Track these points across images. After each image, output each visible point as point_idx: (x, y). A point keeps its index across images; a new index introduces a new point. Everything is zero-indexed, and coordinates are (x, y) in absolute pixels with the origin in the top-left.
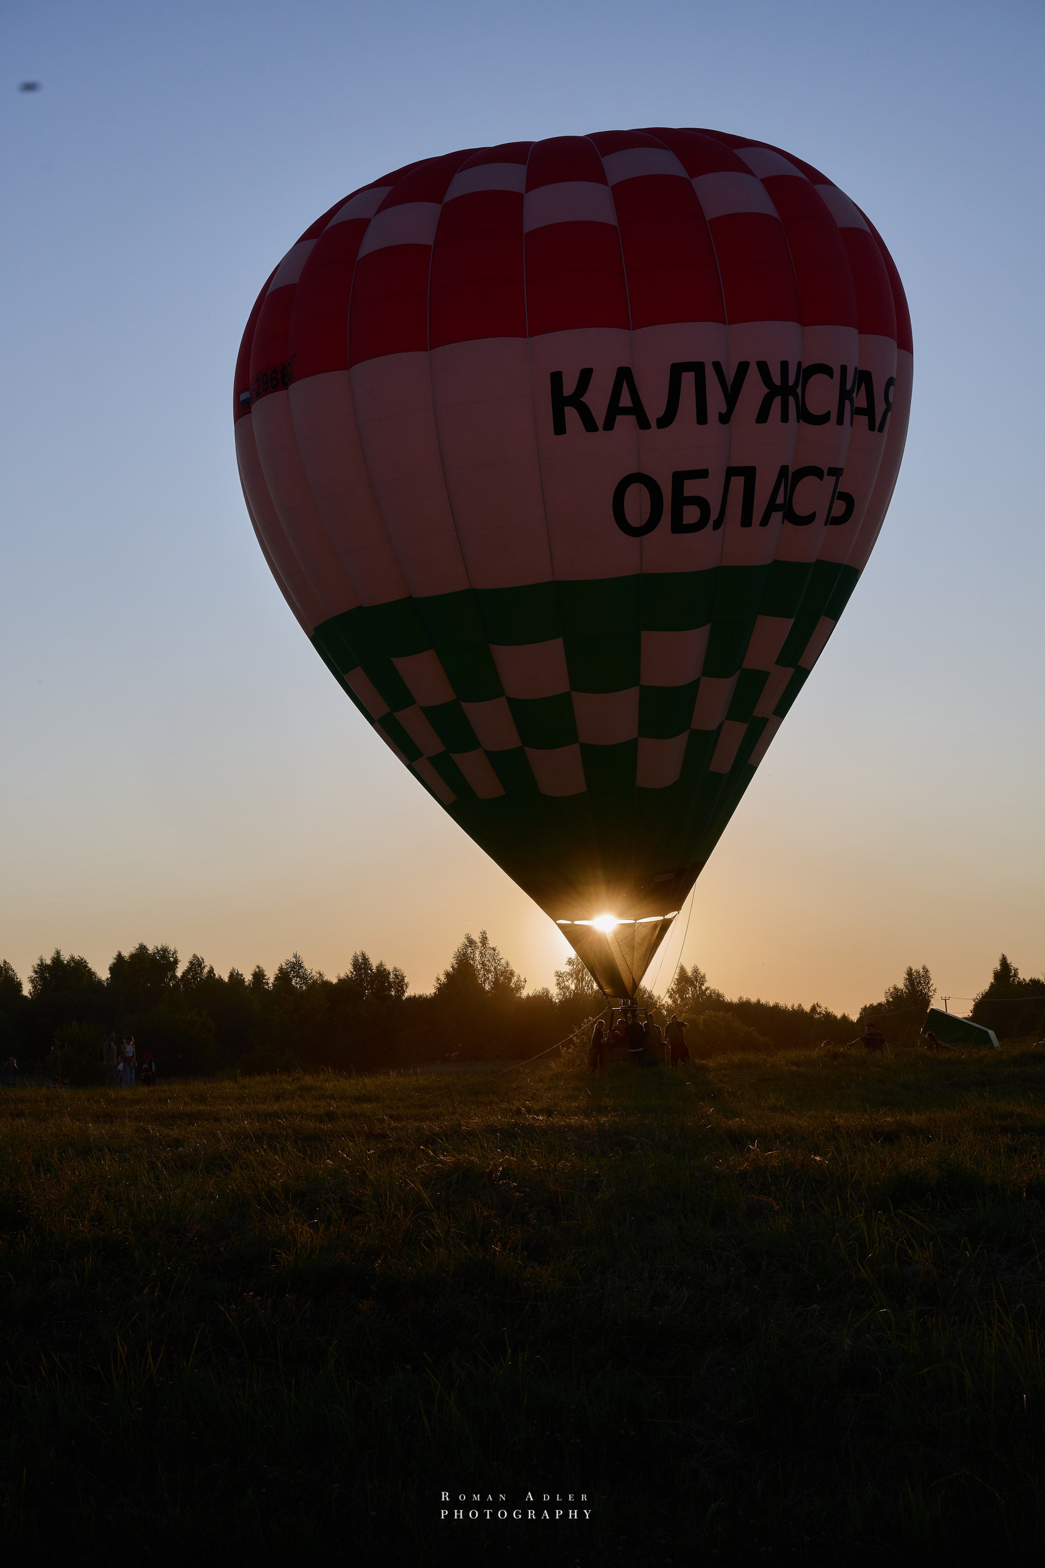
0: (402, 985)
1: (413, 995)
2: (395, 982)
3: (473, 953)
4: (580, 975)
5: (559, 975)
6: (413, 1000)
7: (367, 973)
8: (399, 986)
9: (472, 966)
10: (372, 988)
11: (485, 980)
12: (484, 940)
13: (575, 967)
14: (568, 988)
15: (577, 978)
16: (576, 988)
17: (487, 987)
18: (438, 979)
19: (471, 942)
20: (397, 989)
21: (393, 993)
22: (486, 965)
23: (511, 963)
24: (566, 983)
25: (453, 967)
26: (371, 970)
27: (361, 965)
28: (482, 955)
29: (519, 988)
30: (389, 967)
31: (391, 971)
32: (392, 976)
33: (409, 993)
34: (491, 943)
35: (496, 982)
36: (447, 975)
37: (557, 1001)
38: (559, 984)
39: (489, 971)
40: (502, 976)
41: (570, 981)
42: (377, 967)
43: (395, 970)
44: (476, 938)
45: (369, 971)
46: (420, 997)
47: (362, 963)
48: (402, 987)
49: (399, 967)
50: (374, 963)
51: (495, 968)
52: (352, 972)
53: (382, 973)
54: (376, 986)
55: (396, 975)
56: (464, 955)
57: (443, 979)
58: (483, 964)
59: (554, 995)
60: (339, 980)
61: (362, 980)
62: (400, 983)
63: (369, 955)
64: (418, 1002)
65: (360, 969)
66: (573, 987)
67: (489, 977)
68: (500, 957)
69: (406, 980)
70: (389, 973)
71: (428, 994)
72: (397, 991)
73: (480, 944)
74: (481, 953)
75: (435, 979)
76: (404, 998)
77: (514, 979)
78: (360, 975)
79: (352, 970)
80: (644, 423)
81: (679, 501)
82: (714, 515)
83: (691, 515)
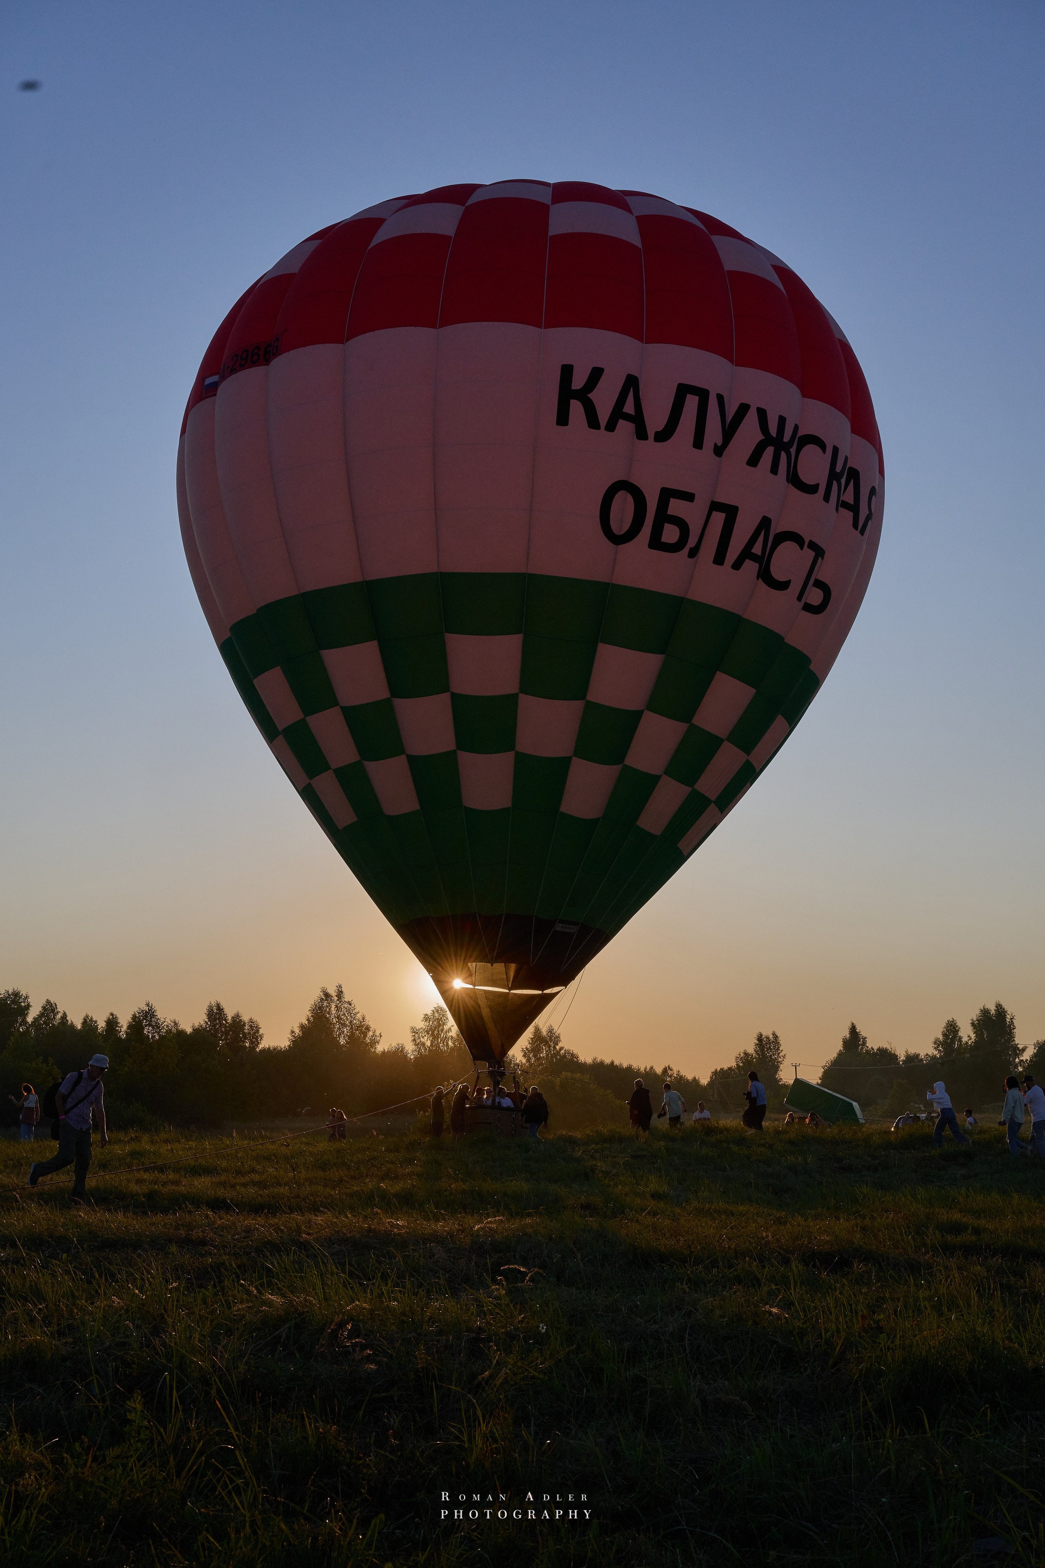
0: (257, 1037)
1: (268, 1047)
2: (249, 1033)
3: (329, 1006)
4: (436, 1032)
5: (414, 1031)
6: (267, 1052)
7: (221, 1024)
8: (253, 1038)
9: (328, 1019)
10: (226, 1039)
11: (340, 1034)
12: (340, 994)
13: (431, 1023)
14: (423, 1044)
15: (432, 1035)
16: (432, 1044)
17: (342, 1041)
18: (293, 1032)
19: (327, 995)
20: (251, 1040)
21: (247, 1045)
22: (341, 1019)
23: (367, 1018)
24: (422, 1040)
25: (308, 1020)
26: (226, 1020)
27: (216, 1014)
28: (337, 1009)
29: (374, 1042)
30: (245, 1018)
31: (246, 1021)
32: (247, 1027)
33: (264, 1044)
34: (347, 997)
35: (352, 1037)
36: (302, 1027)
37: (412, 1057)
38: (414, 1040)
39: (344, 1025)
40: (357, 1030)
41: (426, 1038)
42: (233, 1017)
43: (251, 1021)
44: (332, 992)
45: (224, 1022)
46: (275, 1049)
47: (217, 1013)
48: (257, 1039)
49: (255, 1019)
50: (230, 1014)
51: (351, 1022)
52: (206, 1022)
53: (237, 1023)
54: (231, 1037)
55: (251, 1026)
56: (320, 1008)
57: (297, 1031)
58: (338, 1017)
59: (410, 1051)
60: (194, 1030)
61: (216, 1031)
62: (255, 1034)
63: (224, 1005)
64: (272, 1054)
65: (215, 1019)
66: (428, 1043)
67: (344, 1032)
68: (356, 1011)
69: (261, 1031)
70: (244, 1025)
71: (283, 1046)
72: (252, 1042)
73: (336, 998)
74: (337, 1006)
75: (289, 1031)
76: (258, 1050)
77: (371, 1033)
78: (214, 1026)
79: (207, 1020)
80: (641, 433)
81: (663, 517)
82: (692, 542)
83: (670, 534)
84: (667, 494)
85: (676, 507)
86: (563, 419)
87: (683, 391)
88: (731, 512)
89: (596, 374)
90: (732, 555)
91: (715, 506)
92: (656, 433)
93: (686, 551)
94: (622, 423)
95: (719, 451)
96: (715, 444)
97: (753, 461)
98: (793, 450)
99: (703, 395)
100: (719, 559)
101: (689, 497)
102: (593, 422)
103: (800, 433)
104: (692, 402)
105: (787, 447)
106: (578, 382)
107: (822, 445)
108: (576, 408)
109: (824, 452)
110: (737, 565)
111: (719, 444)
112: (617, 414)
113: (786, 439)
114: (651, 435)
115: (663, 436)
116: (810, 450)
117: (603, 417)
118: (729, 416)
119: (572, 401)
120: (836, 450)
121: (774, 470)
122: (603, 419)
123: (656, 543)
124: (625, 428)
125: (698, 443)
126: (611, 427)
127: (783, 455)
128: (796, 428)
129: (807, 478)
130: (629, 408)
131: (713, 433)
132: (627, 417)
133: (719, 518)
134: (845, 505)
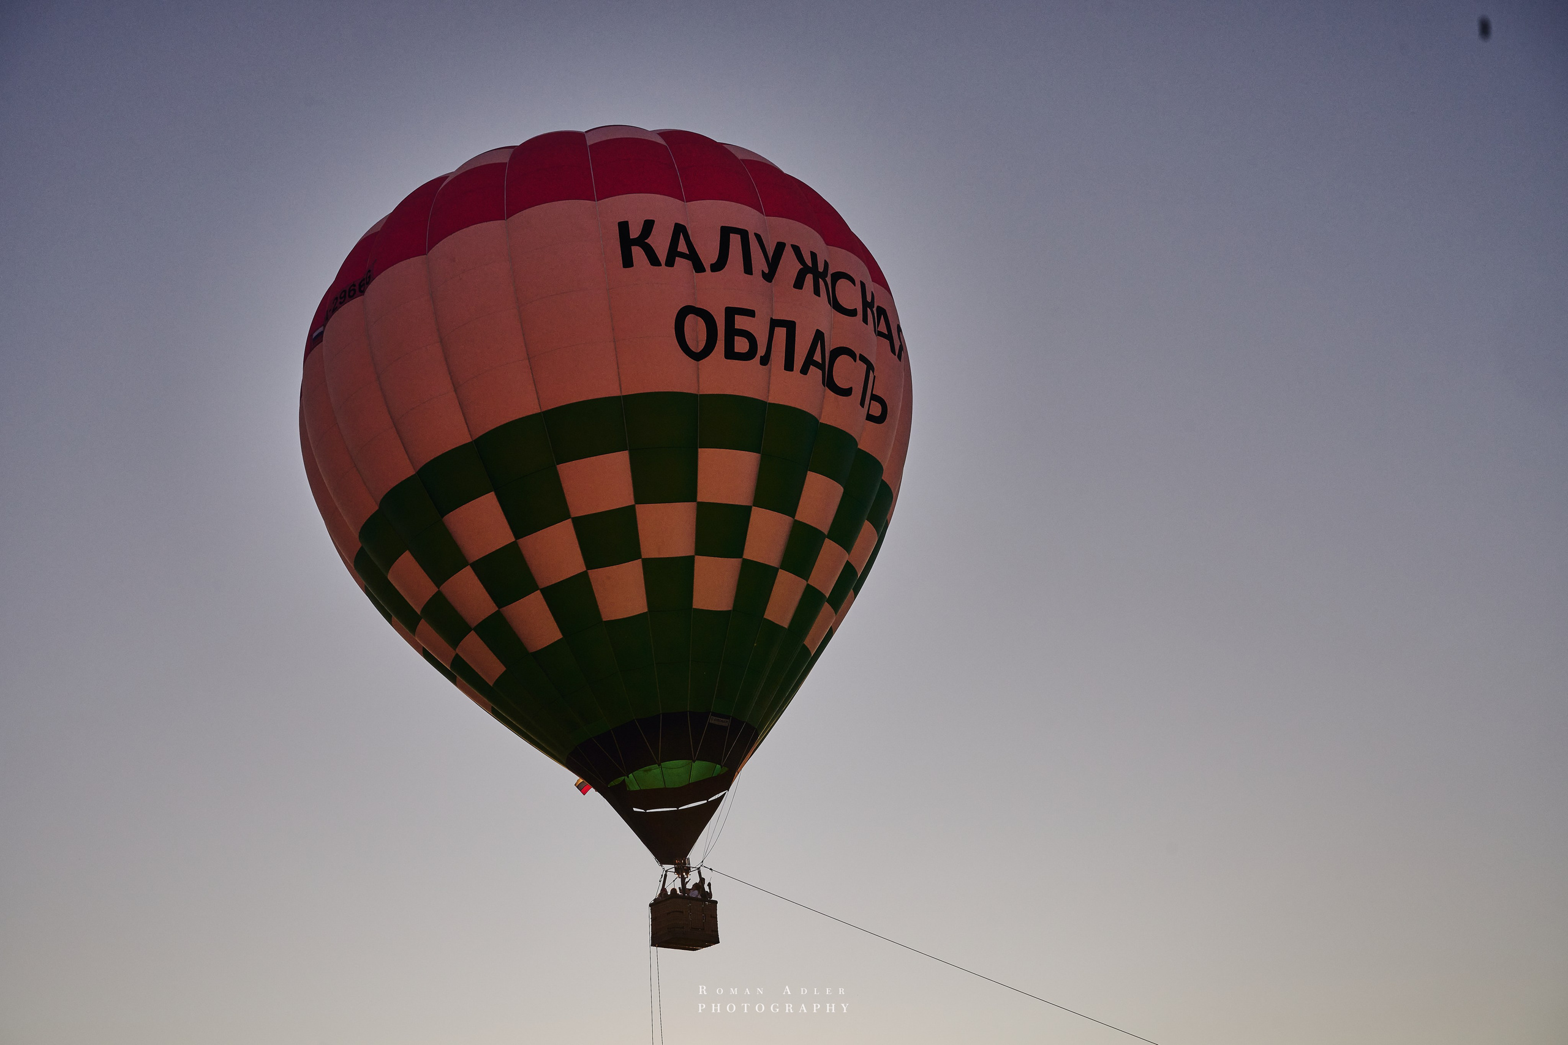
80: (699, 267)
81: (732, 333)
82: (761, 351)
83: (741, 345)
84: (731, 313)
85: (741, 322)
86: (628, 262)
87: (726, 232)
88: (790, 326)
89: (648, 226)
90: (799, 360)
91: (775, 322)
92: (711, 265)
93: (758, 357)
94: (678, 260)
95: (769, 277)
96: (763, 273)
97: (798, 285)
98: (829, 280)
99: (744, 234)
100: (789, 365)
101: (751, 313)
102: (654, 261)
103: (831, 268)
104: (735, 240)
105: (822, 276)
106: (635, 232)
108: (637, 252)
110: (804, 371)
111: (766, 271)
112: (673, 253)
113: (821, 268)
114: (707, 267)
115: (718, 267)
117: (662, 256)
118: (770, 255)
119: (633, 247)
121: (817, 293)
122: (662, 258)
123: (730, 354)
124: (682, 265)
125: (748, 272)
126: (670, 263)
127: (821, 284)
128: (827, 264)
130: (682, 247)
131: (759, 264)
132: (683, 255)
133: (781, 333)
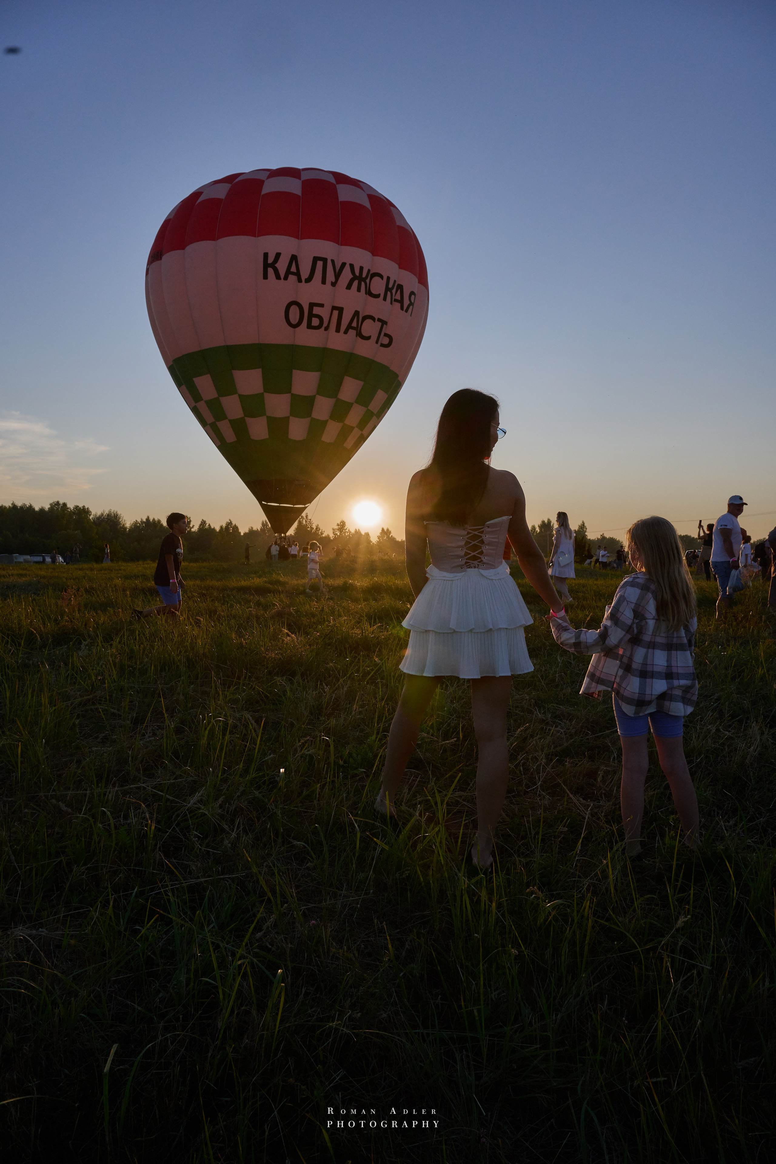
80: (300, 281)
81: (311, 315)
82: (325, 324)
83: (315, 322)
84: (312, 305)
85: (316, 310)
86: (265, 278)
87: (316, 259)
88: (341, 310)
89: (278, 256)
90: (343, 327)
91: (334, 308)
92: (305, 279)
93: (323, 328)
94: (290, 276)
95: (334, 284)
96: (332, 282)
97: (349, 287)
98: (368, 281)
99: (325, 260)
100: (338, 330)
101: (322, 305)
102: (278, 277)
103: (371, 272)
104: (320, 264)
105: (364, 280)
106: (270, 260)
107: (381, 277)
108: (271, 272)
109: (382, 279)
110: (346, 332)
111: (334, 281)
112: (288, 272)
113: (364, 275)
114: (303, 280)
115: (309, 280)
116: (376, 279)
117: (282, 274)
118: (337, 269)
119: (269, 269)
120: (388, 278)
121: (359, 290)
122: (282, 275)
124: (292, 278)
125: (324, 282)
126: (286, 278)
127: (363, 283)
128: (369, 271)
129: (374, 291)
130: (293, 269)
131: (330, 276)
132: (293, 273)
133: (336, 313)
134: (396, 300)
